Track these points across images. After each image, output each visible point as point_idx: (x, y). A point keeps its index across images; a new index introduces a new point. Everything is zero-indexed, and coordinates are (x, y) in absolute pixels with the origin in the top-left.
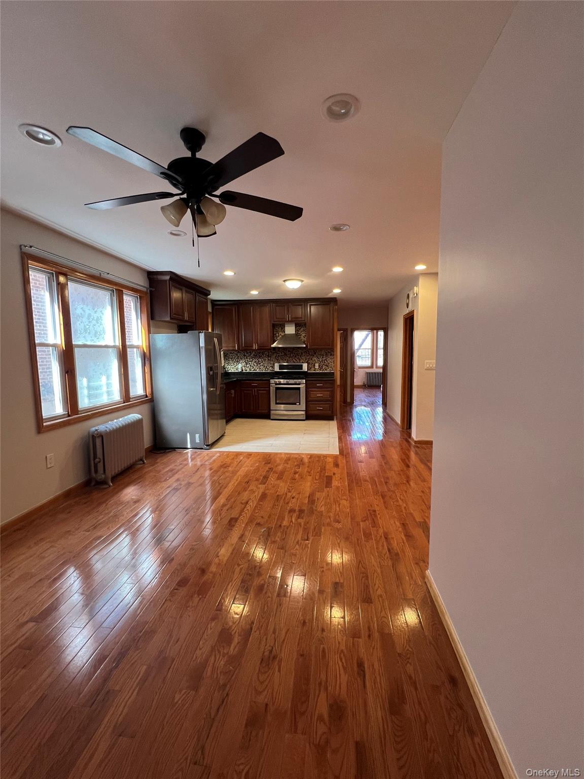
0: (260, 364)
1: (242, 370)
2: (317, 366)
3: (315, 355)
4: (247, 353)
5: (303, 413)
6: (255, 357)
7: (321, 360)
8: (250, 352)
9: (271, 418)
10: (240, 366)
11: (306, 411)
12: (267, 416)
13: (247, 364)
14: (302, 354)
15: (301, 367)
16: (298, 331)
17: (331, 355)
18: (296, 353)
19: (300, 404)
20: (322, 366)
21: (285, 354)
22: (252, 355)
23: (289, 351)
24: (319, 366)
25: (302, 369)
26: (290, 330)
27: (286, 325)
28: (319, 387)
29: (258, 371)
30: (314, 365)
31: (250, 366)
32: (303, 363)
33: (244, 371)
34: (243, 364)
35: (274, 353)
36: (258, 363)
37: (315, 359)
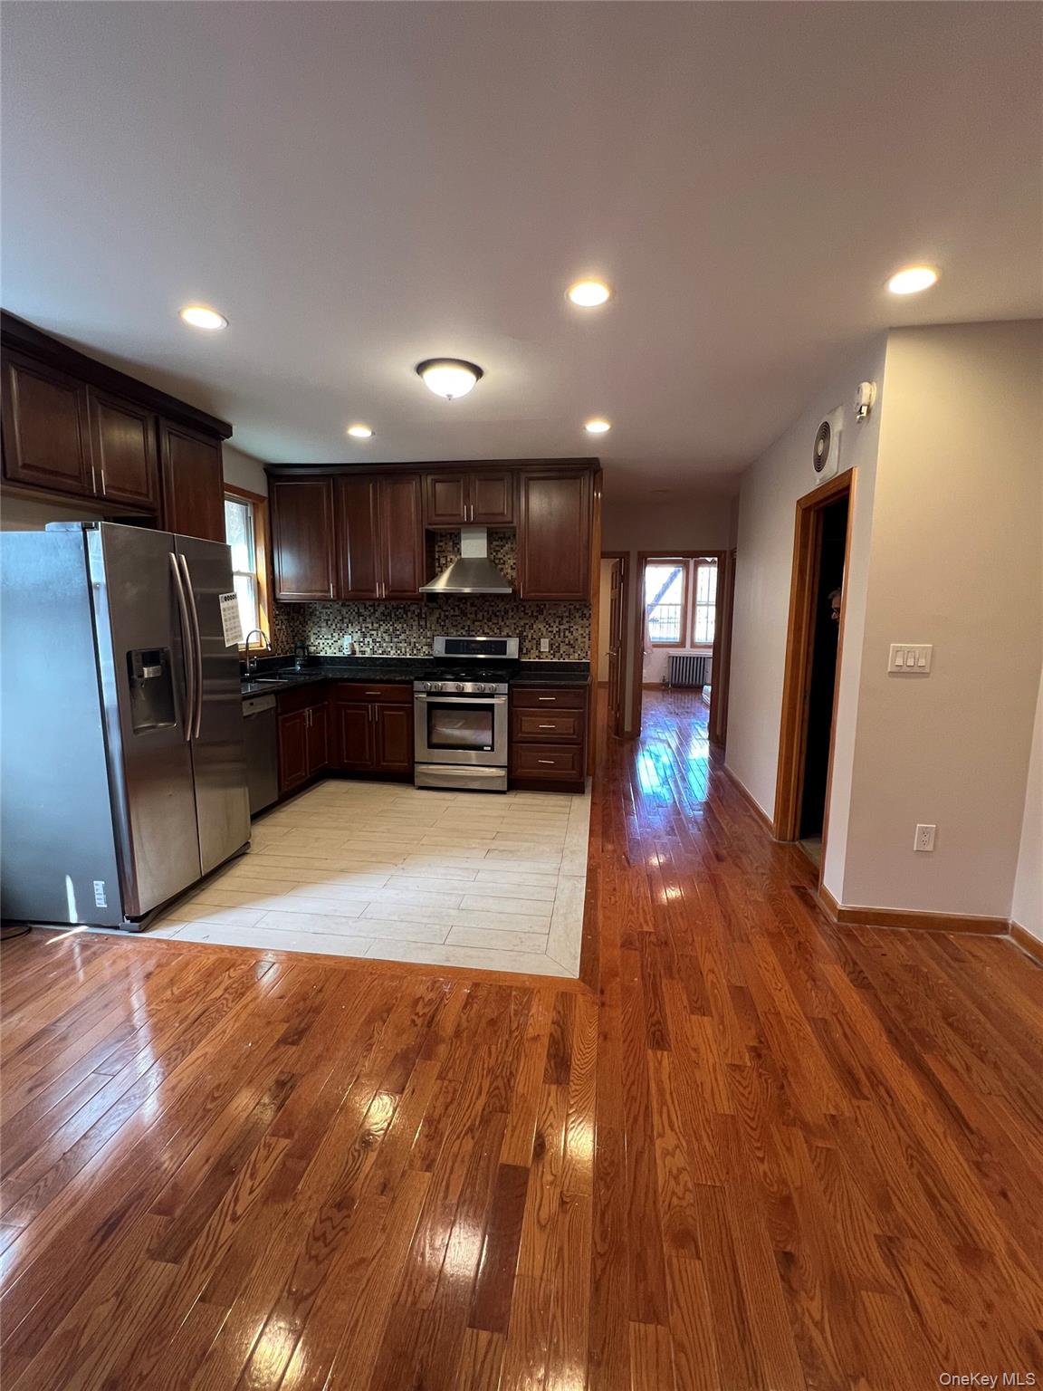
0: (397, 636)
1: (354, 652)
2: (545, 645)
3: (541, 618)
4: (366, 608)
5: (502, 773)
6: (386, 617)
7: (555, 629)
8: (373, 606)
9: (418, 781)
10: (347, 641)
11: (510, 767)
12: (404, 776)
13: (365, 637)
14: (506, 612)
15: (502, 647)
16: (497, 552)
17: (583, 616)
18: (491, 609)
19: (492, 750)
20: (558, 647)
21: (463, 613)
22: (377, 614)
23: (472, 605)
24: (551, 645)
25: (505, 654)
26: (474, 547)
27: (463, 536)
28: (543, 705)
29: (393, 654)
30: (538, 644)
31: (374, 641)
32: (509, 636)
33: (359, 655)
34: (357, 636)
35: (432, 609)
36: (394, 635)
37: (541, 626)
